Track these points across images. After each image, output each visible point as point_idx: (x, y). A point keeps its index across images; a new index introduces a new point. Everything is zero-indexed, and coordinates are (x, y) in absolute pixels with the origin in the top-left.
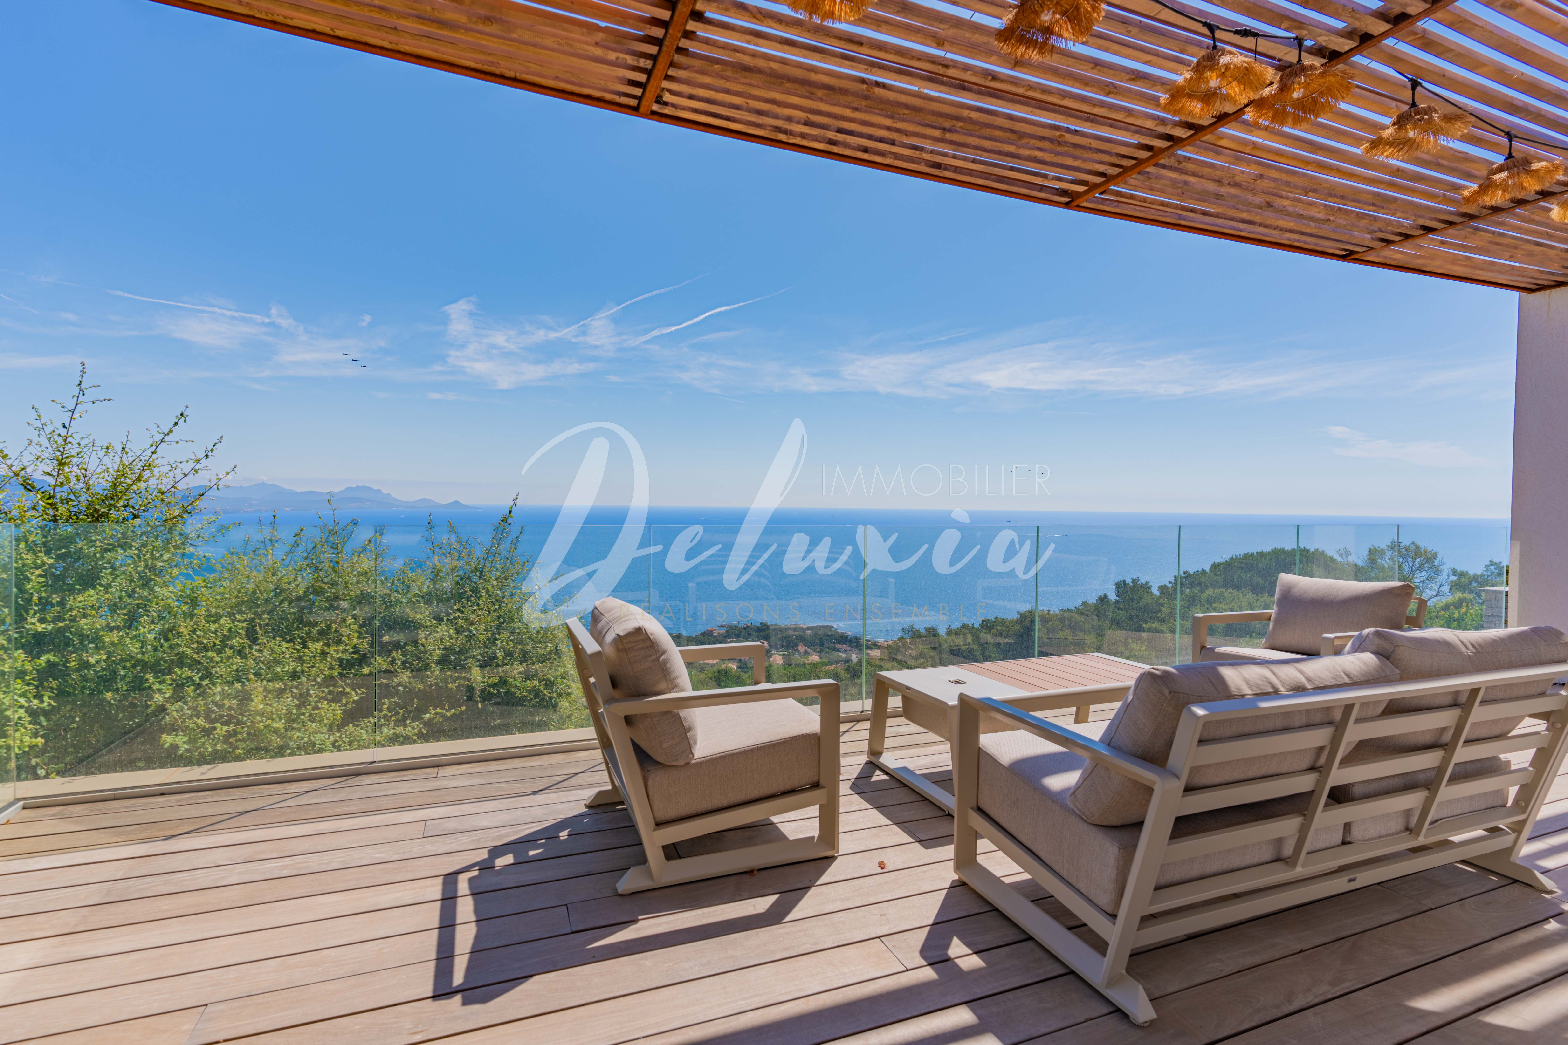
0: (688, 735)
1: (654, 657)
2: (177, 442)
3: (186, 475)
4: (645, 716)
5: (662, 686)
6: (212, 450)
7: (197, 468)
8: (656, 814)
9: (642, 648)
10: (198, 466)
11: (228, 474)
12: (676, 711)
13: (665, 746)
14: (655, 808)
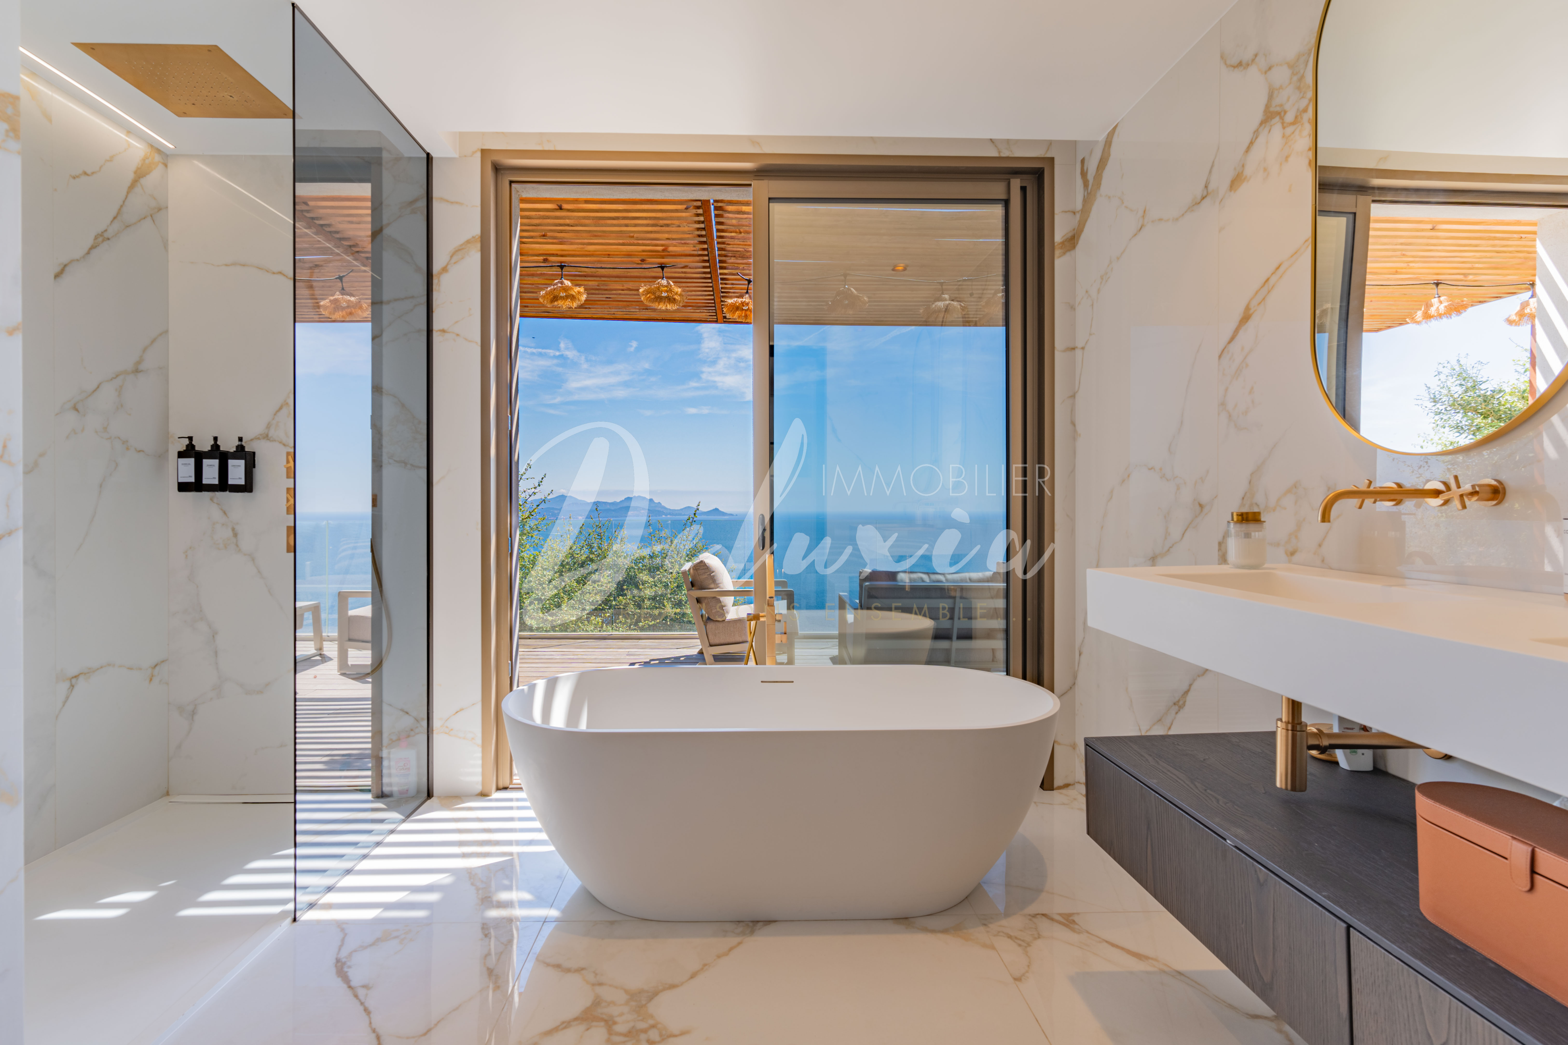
0: (724, 608)
1: (709, 573)
2: (527, 479)
3: (530, 496)
4: (705, 598)
5: (712, 586)
6: (541, 482)
7: (535, 492)
8: (710, 641)
9: (703, 569)
10: (536, 491)
11: (549, 494)
12: (718, 597)
13: (713, 611)
14: (710, 638)
